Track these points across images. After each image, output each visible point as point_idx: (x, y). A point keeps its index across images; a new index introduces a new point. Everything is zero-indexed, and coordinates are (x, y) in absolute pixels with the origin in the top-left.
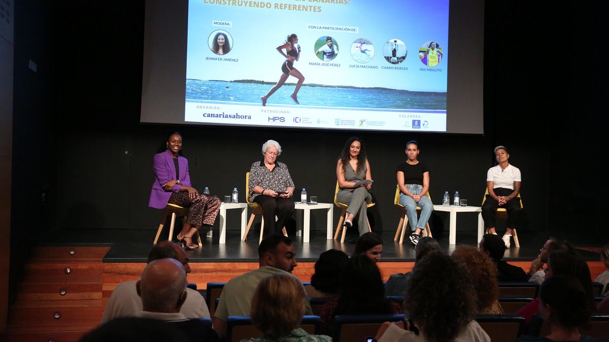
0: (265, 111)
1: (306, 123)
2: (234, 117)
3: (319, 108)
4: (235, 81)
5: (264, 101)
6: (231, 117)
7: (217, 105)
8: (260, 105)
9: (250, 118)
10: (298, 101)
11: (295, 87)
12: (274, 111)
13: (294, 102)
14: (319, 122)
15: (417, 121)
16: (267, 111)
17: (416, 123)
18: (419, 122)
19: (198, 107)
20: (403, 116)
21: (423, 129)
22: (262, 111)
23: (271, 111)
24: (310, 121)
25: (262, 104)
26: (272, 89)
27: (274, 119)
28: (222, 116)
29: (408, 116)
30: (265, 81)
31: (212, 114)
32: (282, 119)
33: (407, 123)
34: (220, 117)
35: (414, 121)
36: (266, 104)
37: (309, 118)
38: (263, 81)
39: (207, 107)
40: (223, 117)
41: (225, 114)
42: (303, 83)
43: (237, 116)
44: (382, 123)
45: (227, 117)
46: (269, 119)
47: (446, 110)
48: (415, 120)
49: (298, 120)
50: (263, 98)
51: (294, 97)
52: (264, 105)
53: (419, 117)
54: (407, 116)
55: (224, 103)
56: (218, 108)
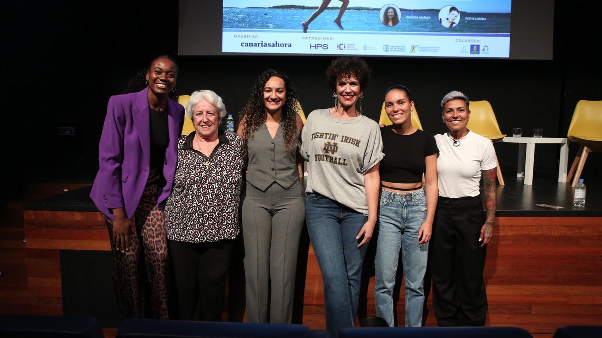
0: (307, 38)
1: (351, 50)
2: (273, 45)
3: (365, 33)
4: (274, 7)
5: (305, 27)
6: (270, 46)
7: (255, 34)
8: (301, 32)
9: (290, 46)
10: (343, 26)
11: (338, 11)
12: (316, 38)
13: (337, 27)
14: (365, 48)
15: (476, 45)
16: (308, 38)
17: (475, 48)
18: (478, 46)
19: (235, 36)
20: (460, 41)
21: (482, 55)
22: (303, 38)
23: (312, 38)
24: (356, 47)
25: (302, 30)
26: (313, 13)
27: (317, 46)
28: (260, 45)
29: (466, 41)
30: (305, 6)
31: (250, 44)
32: (325, 47)
33: (465, 48)
34: (259, 46)
35: (472, 46)
36: (308, 30)
37: (354, 45)
38: (304, 6)
39: (245, 36)
40: (262, 46)
41: (263, 43)
42: (348, 7)
43: (276, 45)
44: (436, 49)
45: (266, 45)
46: (311, 46)
47: (509, 34)
48: (474, 45)
49: (342, 47)
50: (303, 24)
51: (338, 22)
52: (305, 31)
53: (478, 41)
54: (464, 41)
55: (262, 31)
56: (256, 36)
